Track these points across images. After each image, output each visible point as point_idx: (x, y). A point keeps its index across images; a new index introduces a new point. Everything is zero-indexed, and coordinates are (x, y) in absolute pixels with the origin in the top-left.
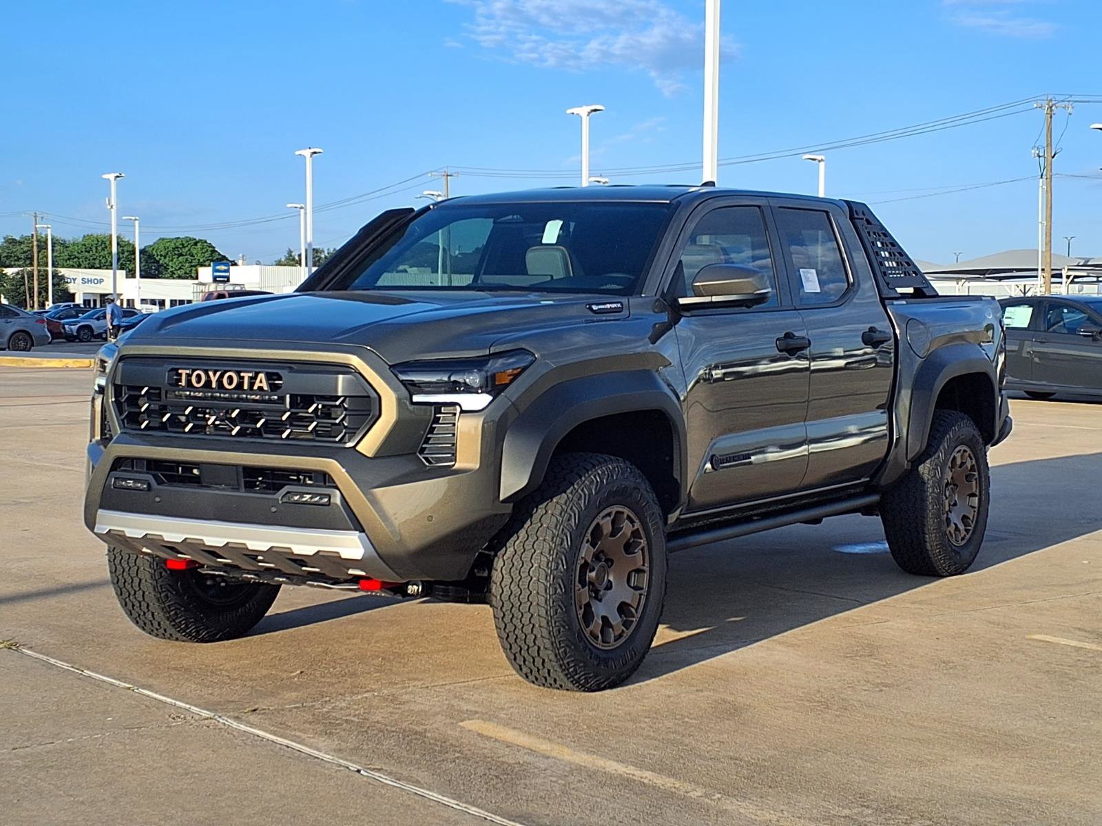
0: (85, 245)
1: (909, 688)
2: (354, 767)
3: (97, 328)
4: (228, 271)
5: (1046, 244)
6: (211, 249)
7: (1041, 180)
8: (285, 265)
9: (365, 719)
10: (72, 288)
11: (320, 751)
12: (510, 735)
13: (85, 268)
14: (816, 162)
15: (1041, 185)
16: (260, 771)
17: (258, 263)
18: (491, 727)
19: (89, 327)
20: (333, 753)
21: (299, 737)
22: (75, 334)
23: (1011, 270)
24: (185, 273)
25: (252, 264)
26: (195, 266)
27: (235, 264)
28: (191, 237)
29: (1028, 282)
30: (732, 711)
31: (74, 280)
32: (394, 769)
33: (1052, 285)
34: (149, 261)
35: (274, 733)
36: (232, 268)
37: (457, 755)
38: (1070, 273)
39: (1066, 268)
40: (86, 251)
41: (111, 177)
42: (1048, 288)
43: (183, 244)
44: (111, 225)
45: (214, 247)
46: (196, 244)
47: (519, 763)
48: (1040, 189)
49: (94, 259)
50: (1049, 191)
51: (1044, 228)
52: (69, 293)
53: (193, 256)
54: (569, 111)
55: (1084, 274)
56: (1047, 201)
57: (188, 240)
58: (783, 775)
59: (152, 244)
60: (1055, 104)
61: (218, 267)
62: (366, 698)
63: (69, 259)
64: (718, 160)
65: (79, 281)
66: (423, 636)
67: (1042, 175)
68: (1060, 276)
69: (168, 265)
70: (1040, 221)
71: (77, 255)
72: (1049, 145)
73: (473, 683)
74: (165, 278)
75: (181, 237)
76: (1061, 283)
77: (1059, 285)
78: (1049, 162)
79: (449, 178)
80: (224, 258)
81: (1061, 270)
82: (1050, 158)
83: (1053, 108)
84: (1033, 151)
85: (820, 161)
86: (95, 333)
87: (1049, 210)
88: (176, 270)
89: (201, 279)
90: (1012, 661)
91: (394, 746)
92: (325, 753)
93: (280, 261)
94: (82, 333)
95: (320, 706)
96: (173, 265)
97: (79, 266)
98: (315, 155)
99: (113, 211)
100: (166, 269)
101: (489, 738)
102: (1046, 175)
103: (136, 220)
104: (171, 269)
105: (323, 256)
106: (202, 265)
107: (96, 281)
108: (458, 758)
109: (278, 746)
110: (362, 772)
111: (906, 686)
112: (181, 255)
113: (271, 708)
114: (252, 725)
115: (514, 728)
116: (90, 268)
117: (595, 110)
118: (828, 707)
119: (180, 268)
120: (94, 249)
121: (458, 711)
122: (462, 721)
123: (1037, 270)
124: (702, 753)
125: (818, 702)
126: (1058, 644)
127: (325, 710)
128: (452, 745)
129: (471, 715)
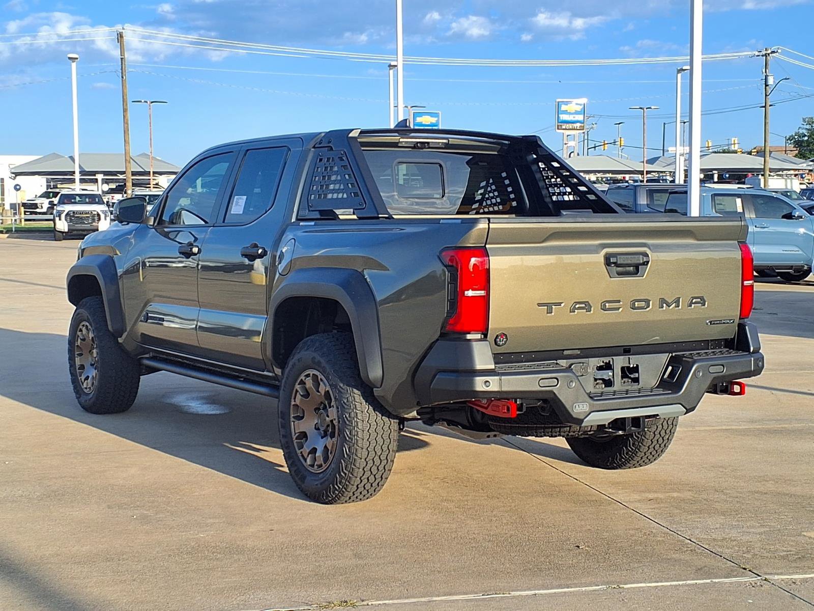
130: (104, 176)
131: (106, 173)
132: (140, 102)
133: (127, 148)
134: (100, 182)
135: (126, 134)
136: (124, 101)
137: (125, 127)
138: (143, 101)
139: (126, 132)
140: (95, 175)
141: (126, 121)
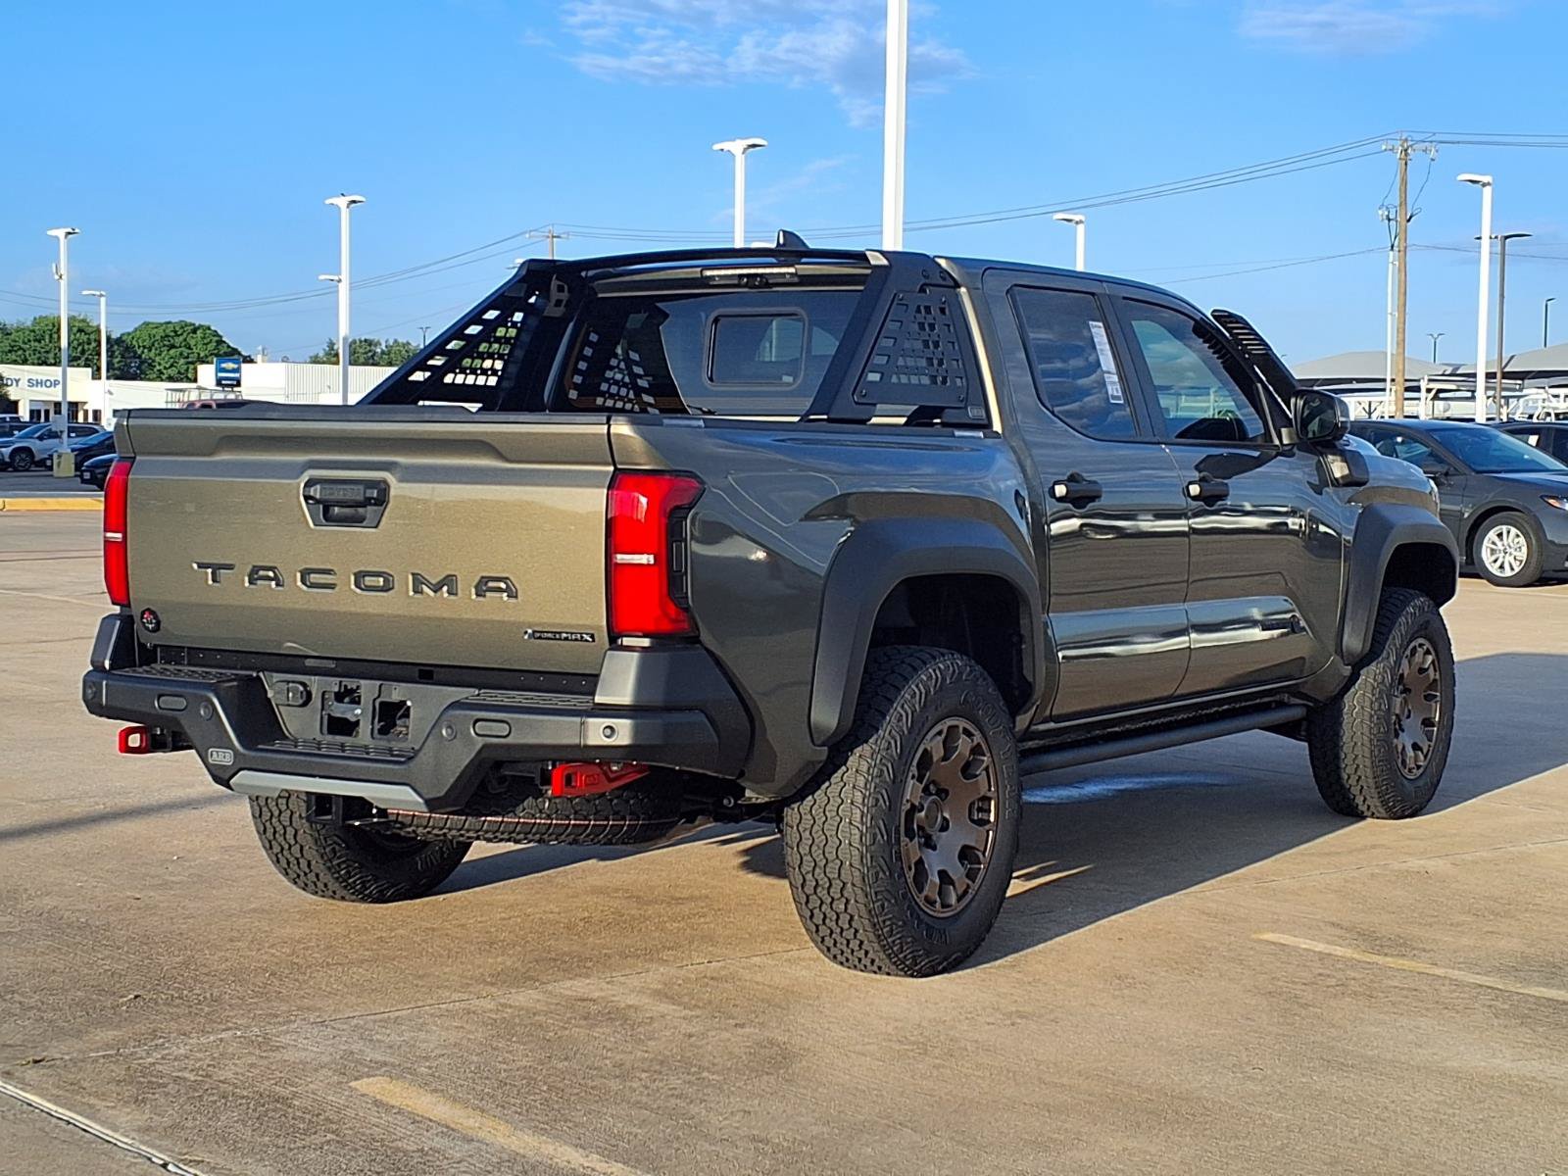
0: (34, 331)
1: (1055, 1021)
2: (159, 1157)
3: (39, 451)
4: (237, 370)
5: (1398, 344)
6: (216, 339)
7: (1391, 253)
8: (324, 363)
9: (207, 1076)
10: (13, 394)
11: (115, 1130)
12: (425, 1103)
13: (33, 364)
14: (1073, 224)
15: (1391, 260)
16: (10, 1166)
17: (285, 360)
18: (398, 1090)
19: (28, 450)
20: (134, 1135)
21: (91, 1106)
22: (7, 460)
23: (1350, 381)
24: (179, 373)
25: (278, 362)
26: (192, 363)
27: (249, 360)
28: (188, 321)
29: (1375, 397)
30: (779, 1058)
31: (17, 381)
32: (219, 1160)
33: (1406, 402)
34: (127, 355)
35: (56, 1100)
36: (245, 367)
37: (330, 1136)
38: (1432, 385)
39: (1426, 378)
40: (35, 340)
41: (60, 233)
42: (1400, 407)
43: (175, 332)
44: (59, 301)
45: (221, 337)
46: (194, 331)
47: (422, 1150)
48: (1391, 266)
49: (47, 352)
50: (1403, 269)
51: (1396, 321)
52: (8, 400)
53: (190, 348)
54: (717, 147)
55: (1452, 386)
56: (1399, 281)
57: (184, 325)
58: (824, 1167)
59: (131, 330)
60: (1411, 146)
61: (223, 365)
62: (221, 1040)
63: (10, 351)
64: (904, 223)
65: (24, 383)
66: (347, 936)
67: (1392, 246)
68: (1417, 389)
69: (154, 361)
70: (1389, 311)
71: (23, 346)
72: (1404, 203)
73: (397, 1014)
74: (149, 380)
75: (173, 321)
76: (1419, 399)
77: (1416, 402)
78: (1403, 228)
79: (555, 239)
80: (235, 352)
81: (1419, 381)
82: (1404, 222)
83: (1409, 151)
84: (1380, 212)
85: (1077, 223)
86: (36, 459)
87: (1402, 297)
88: (165, 368)
89: (201, 382)
90: (1221, 976)
91: (237, 1122)
92: (123, 1135)
93: (317, 356)
94: (17, 458)
95: (144, 1054)
96: (162, 361)
97: (25, 362)
98: (353, 205)
99: (63, 283)
100: (151, 366)
101: (388, 1108)
102: (1399, 246)
103: (101, 295)
104: (158, 368)
105: (379, 350)
106: (203, 362)
107: (48, 384)
108: (328, 1142)
109: (54, 1120)
110: (170, 1167)
111: (1052, 1017)
112: (172, 346)
113: (67, 1057)
114: (24, 1085)
115: (435, 1091)
116: (39, 364)
117: (754, 146)
118: (926, 1053)
119: (172, 366)
120: (47, 337)
121: (357, 1061)
122: (356, 1079)
123: (1384, 380)
124: (712, 1131)
125: (914, 1043)
126: (1296, 949)
127: (150, 1060)
128: (327, 1119)
129: (375, 1068)
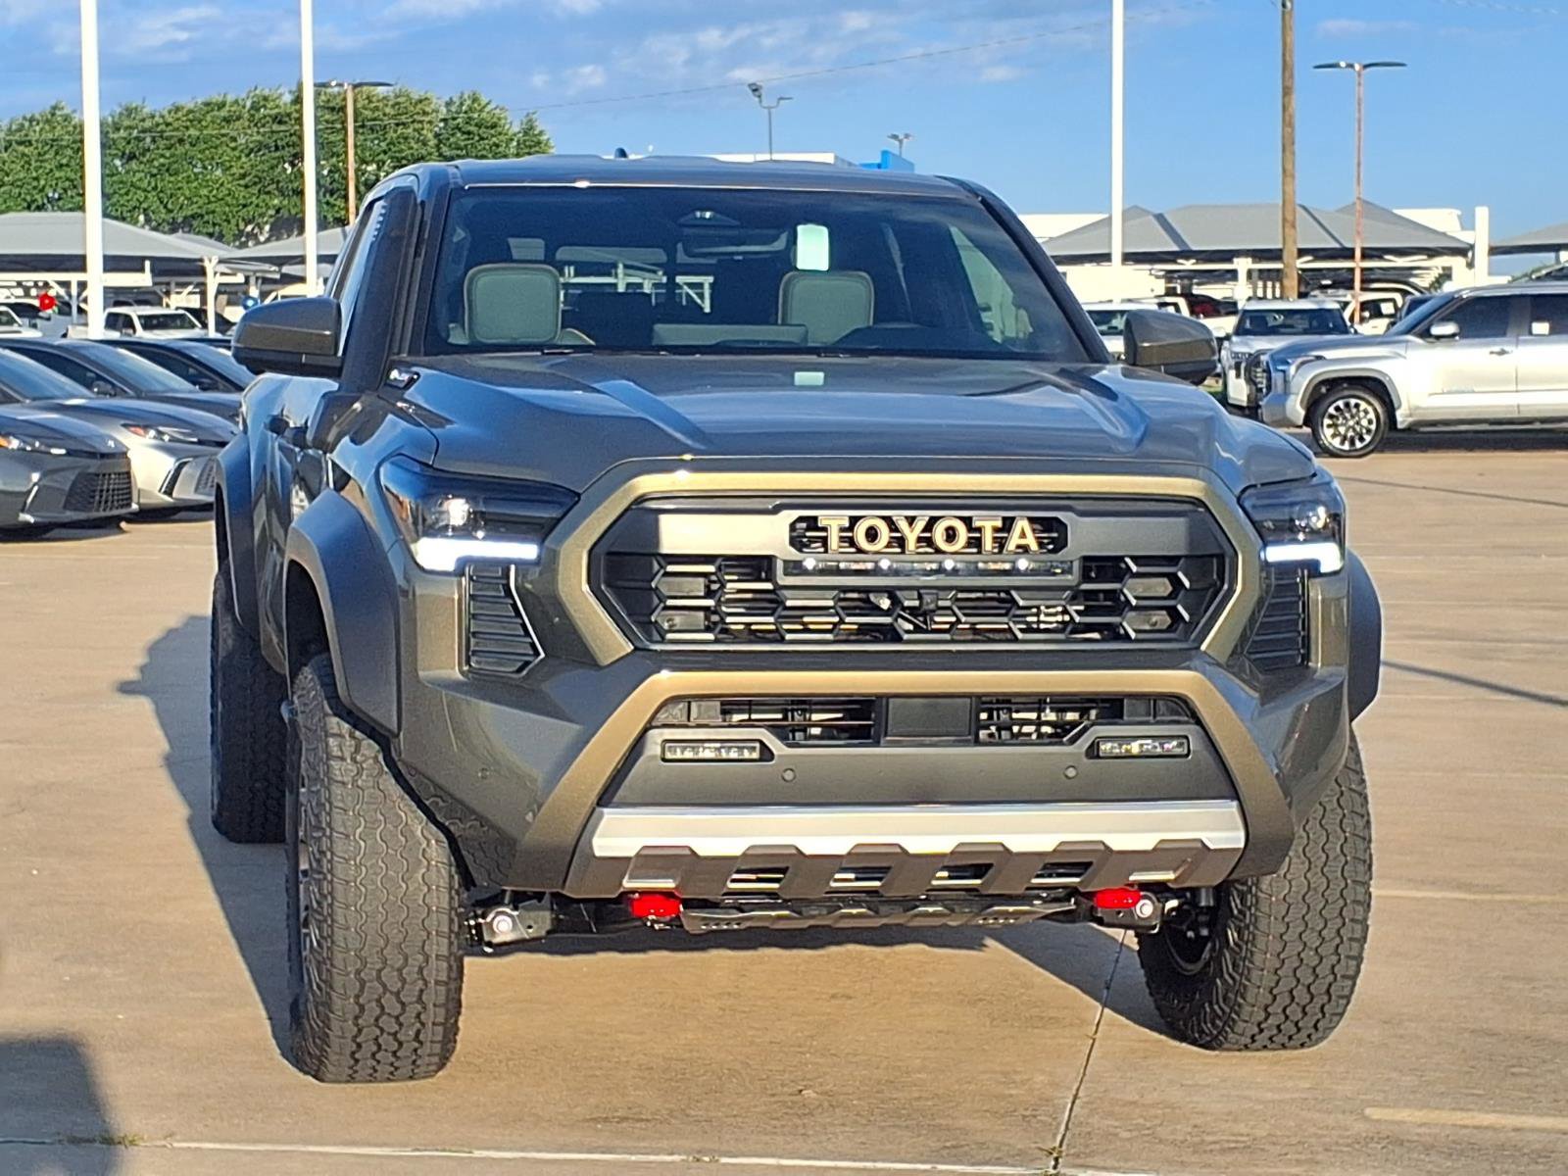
130: (1253, 262)
131: (1258, 255)
132: (1335, 66)
133: (1288, 189)
134: (1242, 275)
135: (1288, 153)
136: (1286, 67)
137: (1286, 135)
138: (1343, 64)
139: (1287, 145)
140: (1229, 260)
141: (1287, 118)
